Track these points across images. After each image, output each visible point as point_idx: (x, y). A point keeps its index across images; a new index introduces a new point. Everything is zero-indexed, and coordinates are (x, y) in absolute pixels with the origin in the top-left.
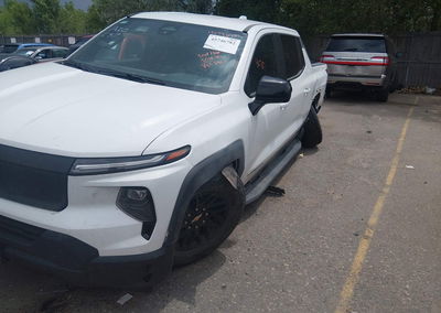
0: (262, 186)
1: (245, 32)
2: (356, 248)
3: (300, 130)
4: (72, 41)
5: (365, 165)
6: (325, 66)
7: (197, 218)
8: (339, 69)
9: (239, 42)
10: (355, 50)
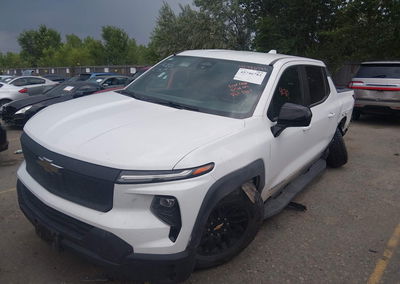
0: (284, 201)
1: (271, 65)
2: (373, 268)
3: (326, 150)
4: (133, 71)
5: (390, 187)
6: (352, 92)
7: (219, 227)
8: (368, 94)
9: (265, 74)
10: (384, 77)
